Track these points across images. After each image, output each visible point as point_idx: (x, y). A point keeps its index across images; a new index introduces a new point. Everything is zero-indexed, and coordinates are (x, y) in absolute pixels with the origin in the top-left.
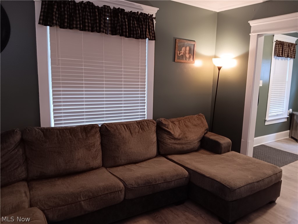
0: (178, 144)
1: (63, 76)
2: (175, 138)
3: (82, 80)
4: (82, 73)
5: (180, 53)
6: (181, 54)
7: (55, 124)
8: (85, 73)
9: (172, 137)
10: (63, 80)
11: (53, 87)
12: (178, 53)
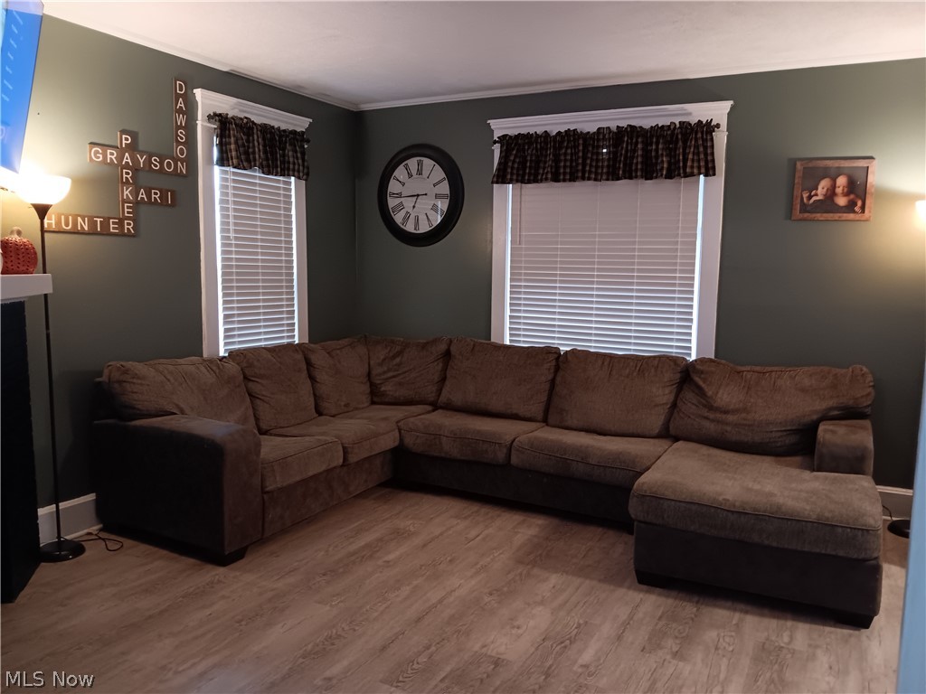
0: (713, 421)
1: (526, 262)
2: (712, 406)
3: (555, 269)
4: (556, 256)
5: (810, 197)
6: (814, 198)
7: (511, 341)
8: (562, 256)
9: (704, 402)
10: (526, 268)
11: (512, 280)
12: (805, 195)
